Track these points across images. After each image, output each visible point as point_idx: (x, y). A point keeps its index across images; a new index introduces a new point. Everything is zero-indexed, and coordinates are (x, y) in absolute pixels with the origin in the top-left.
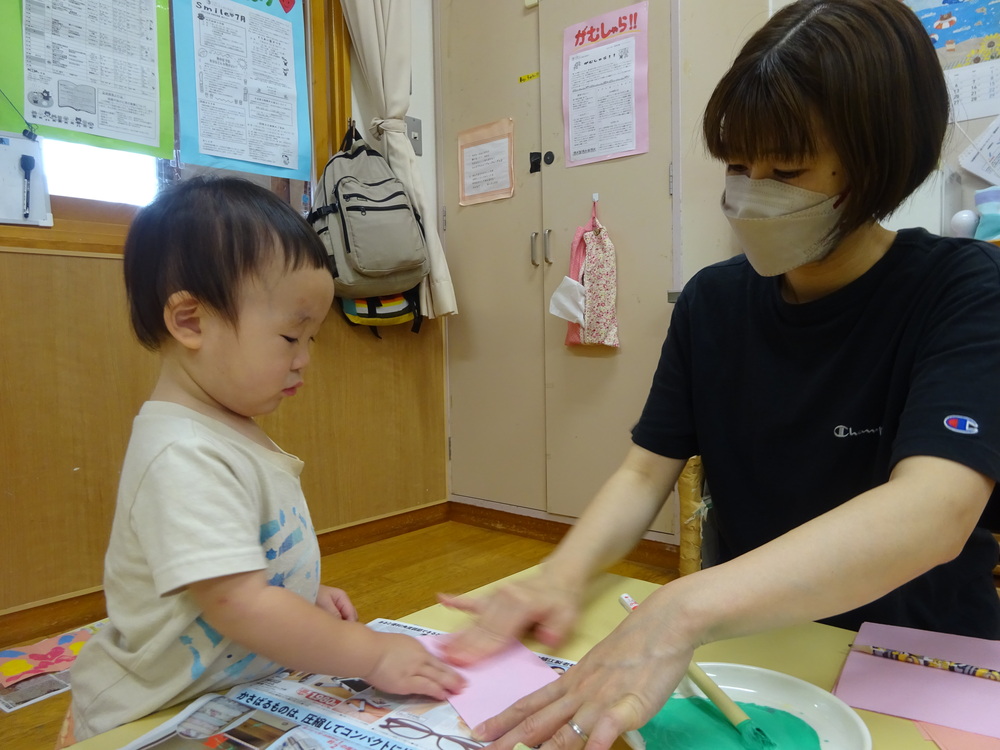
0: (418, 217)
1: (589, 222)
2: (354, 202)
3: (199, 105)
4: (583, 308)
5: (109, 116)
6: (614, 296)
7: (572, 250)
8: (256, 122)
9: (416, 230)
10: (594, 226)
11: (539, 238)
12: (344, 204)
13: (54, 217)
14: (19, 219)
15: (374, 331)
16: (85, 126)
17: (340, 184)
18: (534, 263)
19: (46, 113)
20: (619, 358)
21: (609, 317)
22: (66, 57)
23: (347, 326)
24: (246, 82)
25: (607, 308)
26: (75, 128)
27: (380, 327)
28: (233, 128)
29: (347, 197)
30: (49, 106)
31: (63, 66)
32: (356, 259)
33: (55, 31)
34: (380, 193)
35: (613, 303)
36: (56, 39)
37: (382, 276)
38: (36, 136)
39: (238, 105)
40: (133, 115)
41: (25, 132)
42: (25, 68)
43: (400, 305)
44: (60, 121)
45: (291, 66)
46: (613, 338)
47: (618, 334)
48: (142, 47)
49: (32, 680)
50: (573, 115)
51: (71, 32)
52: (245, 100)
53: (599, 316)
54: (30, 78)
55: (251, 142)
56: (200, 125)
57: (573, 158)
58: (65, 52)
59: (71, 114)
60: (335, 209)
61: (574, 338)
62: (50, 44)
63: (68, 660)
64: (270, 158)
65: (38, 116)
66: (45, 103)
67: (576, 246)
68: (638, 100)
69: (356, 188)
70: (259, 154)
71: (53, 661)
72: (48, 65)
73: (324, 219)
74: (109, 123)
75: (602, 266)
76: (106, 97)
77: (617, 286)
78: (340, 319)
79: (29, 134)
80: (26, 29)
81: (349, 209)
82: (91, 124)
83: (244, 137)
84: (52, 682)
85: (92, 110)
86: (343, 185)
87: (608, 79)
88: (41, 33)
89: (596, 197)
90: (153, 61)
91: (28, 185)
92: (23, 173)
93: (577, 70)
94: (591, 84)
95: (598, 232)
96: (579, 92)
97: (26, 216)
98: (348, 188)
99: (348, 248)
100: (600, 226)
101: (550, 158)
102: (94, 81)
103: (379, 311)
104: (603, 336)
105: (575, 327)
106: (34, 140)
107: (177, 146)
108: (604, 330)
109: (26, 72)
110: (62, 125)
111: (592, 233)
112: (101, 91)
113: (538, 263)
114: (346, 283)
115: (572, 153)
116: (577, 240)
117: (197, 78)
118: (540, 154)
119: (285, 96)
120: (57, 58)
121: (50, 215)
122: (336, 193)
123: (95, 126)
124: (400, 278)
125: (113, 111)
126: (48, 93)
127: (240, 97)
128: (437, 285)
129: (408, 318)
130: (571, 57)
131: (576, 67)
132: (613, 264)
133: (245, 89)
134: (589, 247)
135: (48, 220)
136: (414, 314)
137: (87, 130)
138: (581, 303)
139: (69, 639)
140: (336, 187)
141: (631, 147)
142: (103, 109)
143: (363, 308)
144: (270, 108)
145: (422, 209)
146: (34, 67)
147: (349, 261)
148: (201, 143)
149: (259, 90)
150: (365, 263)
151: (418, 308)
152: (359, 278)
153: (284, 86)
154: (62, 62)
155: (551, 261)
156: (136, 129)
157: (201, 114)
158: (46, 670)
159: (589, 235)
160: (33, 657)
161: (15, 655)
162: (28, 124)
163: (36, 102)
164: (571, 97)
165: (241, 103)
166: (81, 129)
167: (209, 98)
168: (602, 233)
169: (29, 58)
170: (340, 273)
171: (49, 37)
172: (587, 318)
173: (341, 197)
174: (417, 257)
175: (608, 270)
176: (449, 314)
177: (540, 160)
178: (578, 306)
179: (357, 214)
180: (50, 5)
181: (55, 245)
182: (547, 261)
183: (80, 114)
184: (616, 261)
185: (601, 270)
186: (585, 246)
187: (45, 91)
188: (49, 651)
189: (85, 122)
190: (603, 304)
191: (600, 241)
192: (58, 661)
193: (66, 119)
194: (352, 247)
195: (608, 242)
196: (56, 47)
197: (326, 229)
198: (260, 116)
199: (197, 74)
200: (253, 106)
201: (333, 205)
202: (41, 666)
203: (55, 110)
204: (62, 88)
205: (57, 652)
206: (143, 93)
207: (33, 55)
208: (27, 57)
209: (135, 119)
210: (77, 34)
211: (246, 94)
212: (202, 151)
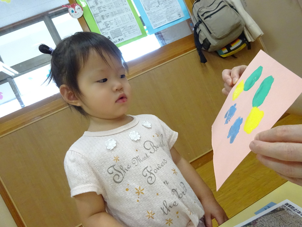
0: (232, 7)
2: (206, 15)
3: (147, 15)
5: (126, 33)
8: (165, 9)
9: (233, 11)
12: (202, 18)
15: (233, 56)
16: (121, 40)
17: (199, 13)
22: (109, 24)
23: (223, 59)
26: (119, 42)
27: (235, 54)
28: (160, 16)
29: (203, 15)
31: (109, 27)
32: (215, 35)
33: (103, 19)
34: (214, 7)
36: (105, 21)
37: (227, 36)
39: (158, 7)
40: (131, 30)
43: (239, 42)
48: (125, 8)
51: (107, 16)
55: (167, 16)
56: (150, 21)
58: (108, 23)
59: (117, 39)
60: (200, 22)
62: (104, 23)
64: (175, 18)
69: (205, 10)
70: (171, 19)
72: (106, 29)
73: (198, 27)
74: (127, 36)
76: (123, 29)
78: (219, 58)
80: (97, 23)
81: (205, 19)
82: (123, 39)
83: (164, 16)
85: (121, 35)
86: (200, 12)
88: (101, 22)
90: (130, 10)
98: (202, 12)
99: (210, 33)
102: (118, 26)
103: (231, 49)
112: (121, 28)
114: (215, 45)
117: (143, 7)
120: (107, 26)
122: (199, 16)
123: (124, 39)
124: (234, 33)
125: (126, 31)
126: (109, 37)
127: (157, 4)
128: (250, 27)
129: (244, 46)
133: (158, 1)
136: (246, 43)
137: (123, 41)
140: (198, 14)
142: (123, 33)
143: (225, 51)
144: (168, 2)
145: (232, 3)
146: (103, 32)
147: (212, 37)
148: (153, 26)
150: (218, 34)
151: (247, 40)
152: (219, 40)
154: (108, 26)
156: (134, 33)
157: (149, 17)
165: (158, 6)
166: (121, 41)
167: (149, 11)
170: (211, 43)
171: (103, 21)
173: (201, 16)
174: (237, 21)
176: (260, 36)
179: (208, 19)
180: (99, 12)
183: (120, 38)
189: (121, 39)
193: (116, 41)
194: (211, 31)
196: (105, 23)
197: (200, 30)
198: (166, 6)
200: (163, 5)
201: (199, 21)
203: (113, 40)
204: (112, 33)
206: (131, 21)
207: (101, 29)
208: (100, 30)
209: (133, 30)
210: (108, 16)
211: (159, 3)
212: (154, 28)
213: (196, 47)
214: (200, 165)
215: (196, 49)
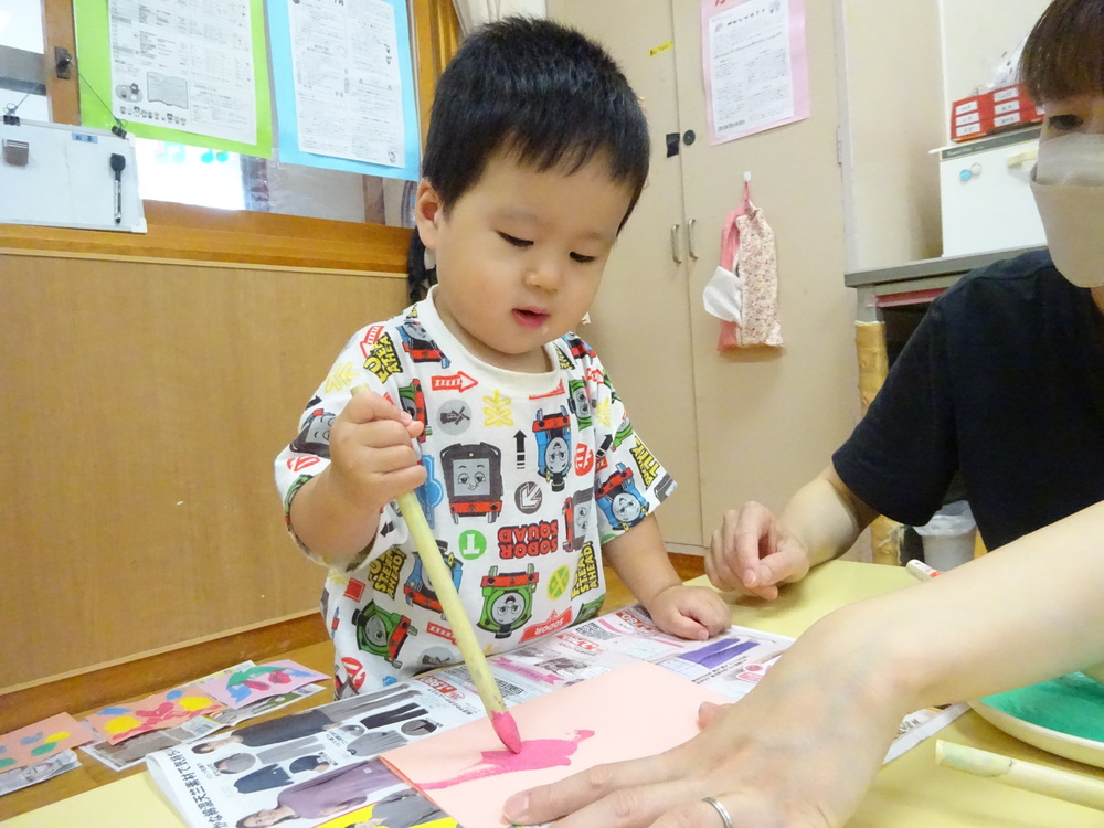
1: (741, 206)
3: (298, 98)
4: (739, 302)
5: (202, 110)
6: (775, 289)
7: (723, 238)
8: (358, 115)
10: (747, 210)
11: (680, 229)
13: (148, 223)
14: (111, 225)
16: (177, 122)
18: (676, 260)
19: (135, 108)
20: (784, 359)
21: (770, 312)
22: (154, 47)
24: (346, 72)
25: (768, 302)
26: (166, 124)
28: (335, 123)
30: (139, 100)
31: (152, 56)
33: (143, 19)
35: (775, 295)
36: (144, 27)
38: (125, 133)
39: (339, 97)
40: (227, 110)
41: (114, 129)
42: (113, 60)
44: (150, 117)
45: (394, 52)
46: (776, 337)
47: (782, 333)
48: (235, 35)
49: (141, 738)
50: (716, 84)
51: (159, 19)
52: (347, 92)
53: (759, 312)
54: (118, 70)
55: (354, 138)
56: (299, 120)
57: (718, 134)
58: (155, 42)
59: (162, 109)
61: (731, 342)
62: (138, 34)
63: (179, 716)
64: (375, 155)
65: (127, 111)
66: (134, 97)
67: (727, 233)
68: (794, 58)
70: (364, 152)
71: (162, 717)
72: (136, 56)
74: (203, 119)
75: (760, 254)
76: (198, 90)
77: (778, 276)
79: (119, 132)
80: (113, 17)
82: (184, 120)
83: (346, 133)
84: (163, 739)
85: (184, 105)
87: (757, 39)
88: (128, 21)
89: (748, 176)
90: (247, 49)
91: (119, 187)
92: (114, 173)
93: (719, 33)
94: (736, 46)
95: (752, 216)
96: (721, 58)
97: (118, 221)
100: (755, 209)
101: (690, 137)
102: (185, 72)
104: (764, 335)
105: (730, 326)
106: (124, 137)
107: (276, 145)
108: (765, 327)
109: (113, 64)
110: (152, 122)
111: (746, 217)
112: (193, 84)
113: (680, 259)
115: (717, 126)
116: (729, 226)
117: (295, 69)
118: (677, 135)
119: (390, 87)
120: (146, 49)
121: (143, 221)
123: (188, 123)
125: (206, 105)
126: (137, 86)
127: (341, 89)
130: (710, 20)
131: (717, 30)
132: (772, 251)
133: (346, 79)
134: (743, 233)
135: (141, 226)
137: (179, 127)
138: (737, 297)
139: (178, 694)
141: (788, 113)
142: (196, 102)
144: (373, 101)
146: (122, 58)
148: (301, 140)
149: (361, 81)
153: (387, 75)
154: (150, 52)
155: (696, 255)
156: (232, 125)
157: (299, 108)
158: (155, 727)
159: (743, 220)
160: (140, 713)
161: (121, 712)
162: (118, 120)
163: (124, 96)
164: (712, 65)
165: (342, 95)
166: (173, 126)
167: (308, 90)
168: (758, 216)
169: (117, 48)
171: (137, 26)
172: (744, 316)
175: (767, 257)
177: (678, 141)
178: (733, 301)
181: (149, 251)
182: (691, 255)
183: (174, 110)
184: (776, 247)
185: (759, 258)
186: (738, 232)
187: (134, 85)
188: (157, 707)
189: (176, 118)
190: (763, 298)
191: (756, 226)
192: (168, 717)
193: (157, 114)
195: (765, 226)
196: (144, 35)
198: (364, 109)
199: (294, 63)
200: (355, 99)
202: (150, 722)
203: (144, 105)
204: (151, 80)
205: (166, 709)
206: (238, 85)
207: (120, 45)
208: (114, 47)
209: (231, 114)
210: (166, 21)
211: (347, 85)
212: (302, 148)
213: (409, 270)
214: (285, 644)
215: (405, 275)
